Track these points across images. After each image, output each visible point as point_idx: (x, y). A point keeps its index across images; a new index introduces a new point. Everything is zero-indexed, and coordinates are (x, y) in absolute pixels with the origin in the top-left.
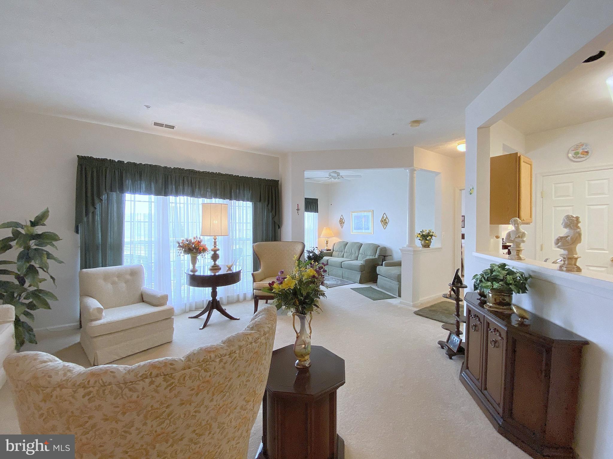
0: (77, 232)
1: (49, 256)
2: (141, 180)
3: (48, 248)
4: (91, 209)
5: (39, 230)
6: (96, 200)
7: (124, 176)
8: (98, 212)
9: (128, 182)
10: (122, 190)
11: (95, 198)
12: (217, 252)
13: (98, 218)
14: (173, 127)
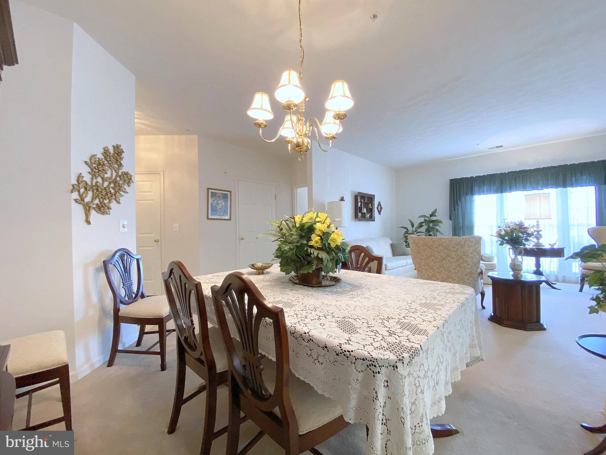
0: (451, 219)
1: (437, 231)
2: (484, 185)
3: (437, 227)
4: (456, 207)
5: (433, 218)
6: (459, 202)
7: (473, 184)
8: (460, 208)
9: (476, 189)
10: (472, 194)
11: (458, 200)
12: (540, 233)
13: (460, 212)
14: (502, 146)
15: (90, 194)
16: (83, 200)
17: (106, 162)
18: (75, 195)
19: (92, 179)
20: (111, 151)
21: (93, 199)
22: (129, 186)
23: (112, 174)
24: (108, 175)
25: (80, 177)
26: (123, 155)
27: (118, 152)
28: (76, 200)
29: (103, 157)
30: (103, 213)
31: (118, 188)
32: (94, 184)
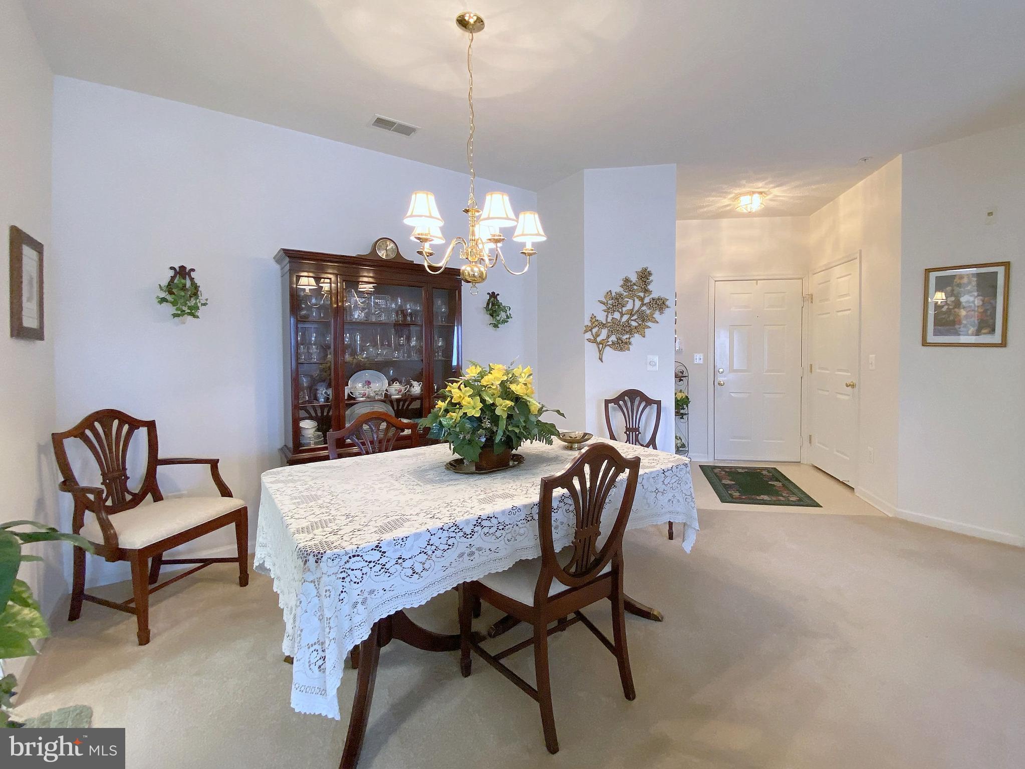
15: (604, 333)
16: (595, 339)
17: (625, 294)
18: (588, 335)
19: (607, 316)
20: (634, 278)
21: (608, 337)
22: (661, 313)
23: (634, 304)
24: (629, 306)
25: (593, 317)
26: (651, 278)
27: (645, 276)
28: (589, 340)
29: (621, 290)
30: (621, 350)
31: (644, 318)
32: (609, 320)
